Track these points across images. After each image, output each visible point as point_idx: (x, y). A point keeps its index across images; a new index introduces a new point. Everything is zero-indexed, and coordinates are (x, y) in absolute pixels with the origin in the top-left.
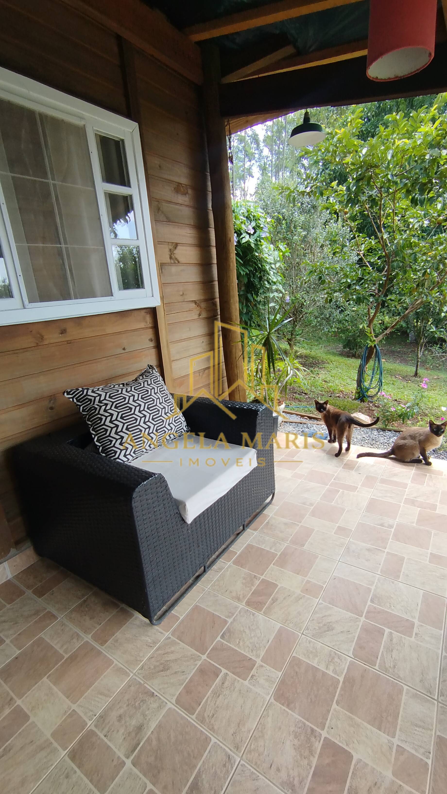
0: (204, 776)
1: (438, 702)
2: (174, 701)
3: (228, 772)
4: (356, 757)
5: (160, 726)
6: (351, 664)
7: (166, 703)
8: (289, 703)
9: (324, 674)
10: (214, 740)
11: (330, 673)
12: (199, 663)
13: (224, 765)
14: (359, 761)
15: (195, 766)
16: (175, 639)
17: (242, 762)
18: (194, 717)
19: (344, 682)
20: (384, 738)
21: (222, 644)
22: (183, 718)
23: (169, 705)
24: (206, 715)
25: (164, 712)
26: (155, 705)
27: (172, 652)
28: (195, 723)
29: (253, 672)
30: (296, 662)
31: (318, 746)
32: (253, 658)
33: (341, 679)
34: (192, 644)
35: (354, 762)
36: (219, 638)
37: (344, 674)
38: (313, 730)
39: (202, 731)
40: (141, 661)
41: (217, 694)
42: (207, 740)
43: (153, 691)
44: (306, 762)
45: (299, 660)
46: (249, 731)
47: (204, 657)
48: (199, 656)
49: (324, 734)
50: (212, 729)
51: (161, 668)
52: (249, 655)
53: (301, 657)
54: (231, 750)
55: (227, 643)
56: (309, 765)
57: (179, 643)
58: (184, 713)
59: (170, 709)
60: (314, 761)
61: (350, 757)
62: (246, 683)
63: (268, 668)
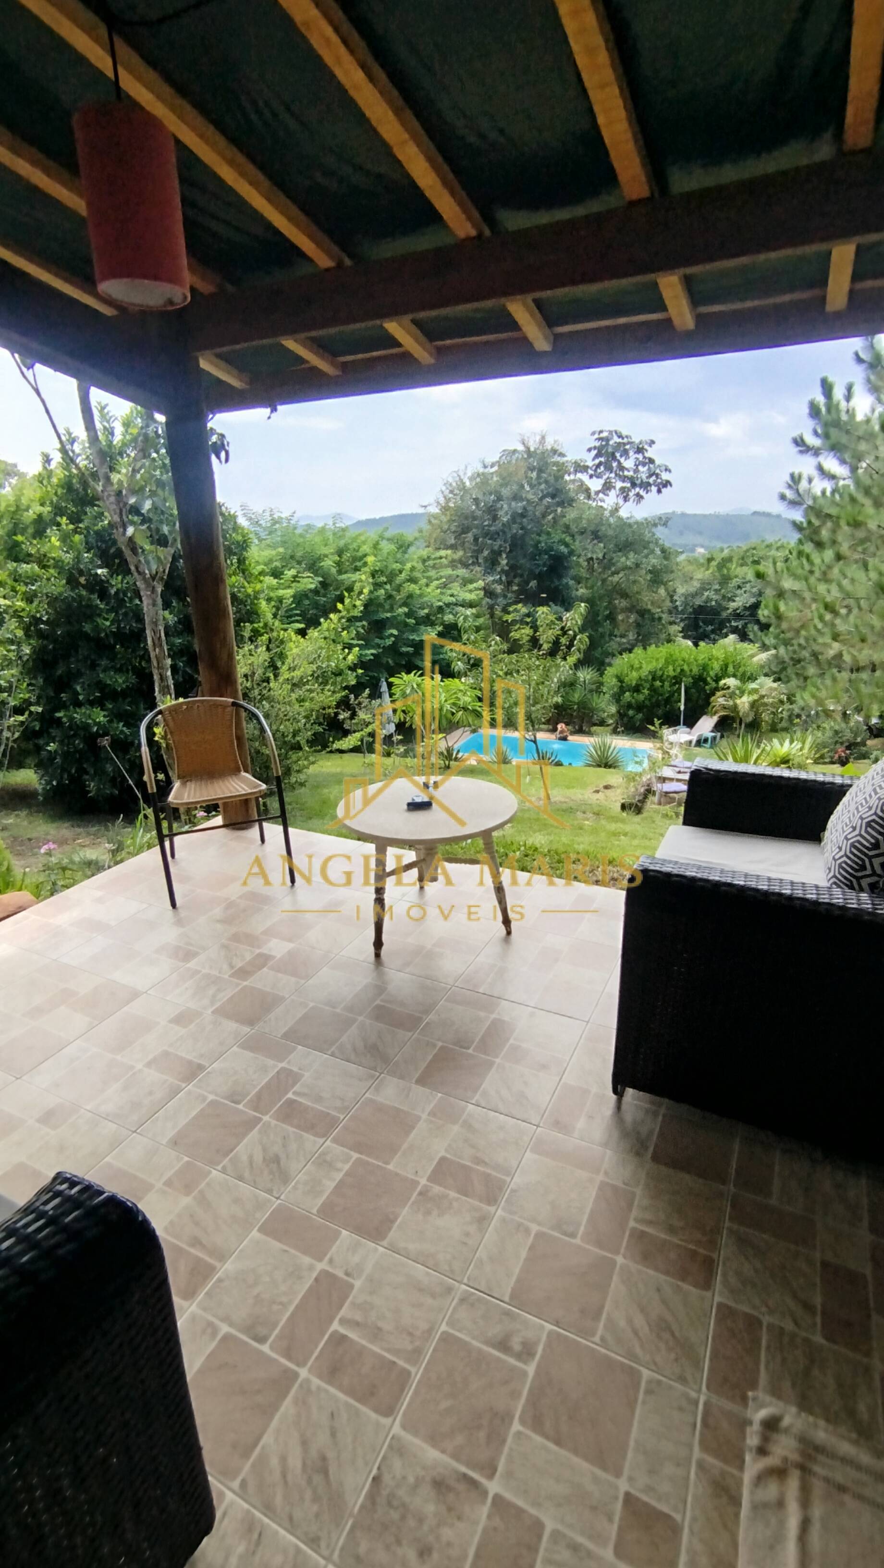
0: (490, 1334)
1: (382, 1073)
2: (387, 1421)
3: (480, 1300)
4: (442, 1153)
5: (434, 1439)
6: (336, 1141)
7: (393, 1438)
8: (389, 1221)
9: (347, 1174)
10: (444, 1327)
11: (347, 1167)
12: (316, 1382)
13: (472, 1305)
14: (446, 1150)
15: (480, 1351)
16: (247, 1467)
17: (465, 1281)
18: (413, 1370)
19: (361, 1153)
20: (422, 1125)
21: (279, 1337)
22: (416, 1393)
23: (397, 1429)
24: (410, 1347)
25: (408, 1437)
26: (397, 1464)
27: (283, 1459)
28: (424, 1365)
29: (340, 1274)
30: (327, 1210)
31: (437, 1189)
32: (314, 1275)
33: (355, 1156)
34: (268, 1411)
35: (448, 1156)
36: (265, 1348)
37: (348, 1151)
38: (420, 1194)
39: (434, 1350)
40: (298, 1551)
41: (376, 1334)
42: (446, 1338)
43: (370, 1479)
44: (455, 1204)
45: (324, 1204)
46: (427, 1273)
47: (303, 1373)
48: (301, 1386)
49: (423, 1181)
50: (430, 1332)
51: (318, 1479)
52: (308, 1283)
53: (320, 1201)
54: (453, 1300)
55: (279, 1328)
56: (457, 1199)
57: (263, 1448)
58: (407, 1393)
59: (404, 1427)
60: (453, 1194)
61: (443, 1160)
62: (358, 1284)
63: (334, 1249)
